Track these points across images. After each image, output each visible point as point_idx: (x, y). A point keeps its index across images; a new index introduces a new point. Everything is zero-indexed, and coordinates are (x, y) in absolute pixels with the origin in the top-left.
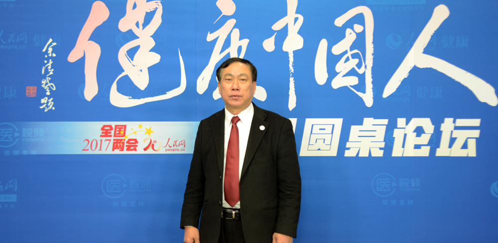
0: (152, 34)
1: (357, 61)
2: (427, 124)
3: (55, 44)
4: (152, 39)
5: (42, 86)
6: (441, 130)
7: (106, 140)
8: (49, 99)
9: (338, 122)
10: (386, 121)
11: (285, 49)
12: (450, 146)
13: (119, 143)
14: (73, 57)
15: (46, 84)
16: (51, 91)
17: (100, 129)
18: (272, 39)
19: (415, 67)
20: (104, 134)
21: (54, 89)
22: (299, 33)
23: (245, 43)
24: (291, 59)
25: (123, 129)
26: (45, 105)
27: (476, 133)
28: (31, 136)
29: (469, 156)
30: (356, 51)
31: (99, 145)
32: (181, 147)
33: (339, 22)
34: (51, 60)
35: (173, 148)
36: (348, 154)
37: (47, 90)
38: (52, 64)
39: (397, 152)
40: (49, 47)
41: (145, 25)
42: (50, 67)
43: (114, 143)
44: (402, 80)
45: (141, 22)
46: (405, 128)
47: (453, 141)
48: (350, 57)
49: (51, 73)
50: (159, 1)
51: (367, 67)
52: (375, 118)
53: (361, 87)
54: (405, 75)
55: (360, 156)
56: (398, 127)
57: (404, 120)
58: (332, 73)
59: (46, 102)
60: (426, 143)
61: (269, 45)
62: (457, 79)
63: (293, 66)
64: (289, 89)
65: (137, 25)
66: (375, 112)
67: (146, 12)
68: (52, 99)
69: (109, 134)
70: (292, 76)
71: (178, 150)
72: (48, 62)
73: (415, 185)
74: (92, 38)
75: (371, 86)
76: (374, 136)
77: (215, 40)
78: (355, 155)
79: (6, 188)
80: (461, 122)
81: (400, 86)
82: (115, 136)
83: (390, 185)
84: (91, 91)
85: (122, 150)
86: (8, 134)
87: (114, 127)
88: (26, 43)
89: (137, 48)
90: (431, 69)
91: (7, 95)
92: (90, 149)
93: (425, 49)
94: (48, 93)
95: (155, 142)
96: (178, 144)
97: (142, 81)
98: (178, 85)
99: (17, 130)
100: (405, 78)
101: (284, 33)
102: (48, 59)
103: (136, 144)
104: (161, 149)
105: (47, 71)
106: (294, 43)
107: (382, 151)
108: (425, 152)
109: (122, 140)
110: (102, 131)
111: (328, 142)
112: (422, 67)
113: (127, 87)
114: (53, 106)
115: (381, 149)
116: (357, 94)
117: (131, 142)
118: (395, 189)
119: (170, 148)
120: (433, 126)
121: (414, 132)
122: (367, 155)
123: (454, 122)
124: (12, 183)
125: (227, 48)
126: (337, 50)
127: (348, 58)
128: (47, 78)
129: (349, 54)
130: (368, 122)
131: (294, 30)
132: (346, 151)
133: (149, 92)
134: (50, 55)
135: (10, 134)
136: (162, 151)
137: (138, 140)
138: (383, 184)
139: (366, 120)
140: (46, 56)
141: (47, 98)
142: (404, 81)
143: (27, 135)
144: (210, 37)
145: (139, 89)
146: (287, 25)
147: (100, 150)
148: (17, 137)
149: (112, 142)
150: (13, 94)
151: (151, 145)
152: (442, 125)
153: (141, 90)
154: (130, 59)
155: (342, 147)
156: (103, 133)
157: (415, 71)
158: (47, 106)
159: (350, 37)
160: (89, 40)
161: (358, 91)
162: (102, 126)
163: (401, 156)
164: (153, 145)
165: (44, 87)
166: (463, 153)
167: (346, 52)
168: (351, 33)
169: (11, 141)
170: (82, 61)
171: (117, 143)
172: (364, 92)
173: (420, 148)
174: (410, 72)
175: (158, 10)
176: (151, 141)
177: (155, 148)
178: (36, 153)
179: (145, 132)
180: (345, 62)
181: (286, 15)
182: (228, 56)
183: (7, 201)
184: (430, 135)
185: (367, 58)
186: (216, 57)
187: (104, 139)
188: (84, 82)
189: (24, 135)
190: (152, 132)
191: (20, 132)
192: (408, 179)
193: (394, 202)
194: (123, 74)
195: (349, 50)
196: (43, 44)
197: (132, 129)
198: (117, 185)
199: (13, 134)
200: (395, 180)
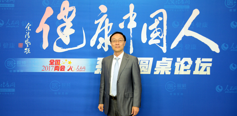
0: (71, 21)
1: (159, 33)
2: (189, 60)
3: (30, 25)
4: (71, 23)
5: (25, 43)
7: (52, 66)
8: (28, 49)
9: (151, 59)
10: (172, 59)
11: (128, 27)
12: (199, 70)
13: (57, 67)
14: (38, 31)
15: (27, 42)
16: (29, 45)
18: (123, 23)
19: (185, 35)
21: (30, 44)
22: (135, 20)
23: (111, 25)
24: (131, 32)
25: (59, 62)
26: (26, 51)
27: (210, 65)
28: (21, 64)
29: (207, 74)
30: (159, 28)
31: (49, 68)
32: (84, 69)
33: (152, 16)
34: (29, 32)
35: (80, 70)
36: (155, 73)
37: (27, 45)
39: (176, 72)
40: (28, 27)
41: (68, 17)
42: (28, 35)
43: (55, 67)
44: (179, 41)
46: (180, 62)
47: (200, 68)
48: (157, 31)
49: (29, 38)
50: (74, 7)
51: (164, 35)
53: (161, 44)
54: (180, 39)
55: (160, 74)
56: (177, 62)
57: (180, 58)
58: (149, 38)
59: (27, 50)
60: (189, 69)
61: (121, 26)
62: (203, 41)
63: (132, 35)
64: (130, 45)
65: (65, 17)
66: (167, 55)
67: (69, 12)
68: (29, 49)
69: (53, 64)
70: (132, 39)
71: (82, 71)
72: (28, 33)
73: (184, 87)
74: (46, 22)
75: (166, 44)
76: (167, 66)
77: (99, 23)
78: (158, 74)
79: (11, 86)
80: (204, 60)
81: (178, 44)
82: (55, 64)
83: (173, 87)
84: (45, 45)
85: (58, 70)
86: (11, 63)
87: (55, 61)
88: (18, 25)
89: (65, 27)
90: (191, 37)
91: (11, 47)
92: (45, 70)
93: (189, 28)
94: (28, 46)
95: (72, 67)
96: (82, 68)
97: (67, 41)
98: (82, 43)
99: (15, 62)
100: (180, 41)
101: (128, 20)
102: (28, 32)
103: (64, 68)
104: (75, 70)
105: (27, 37)
106: (132, 25)
107: (170, 72)
108: (188, 72)
109: (58, 66)
111: (147, 68)
112: (187, 36)
113: (61, 44)
114: (29, 52)
115: (169, 71)
117: (62, 67)
118: (175, 88)
119: (79, 70)
120: (192, 61)
121: (184, 64)
122: (164, 74)
123: (201, 60)
124: (13, 84)
125: (104, 27)
126: (151, 28)
127: (156, 31)
128: (27, 40)
129: (156, 30)
130: (164, 59)
131: (132, 19)
133: (70, 46)
134: (28, 30)
135: (12, 63)
137: (65, 66)
138: (170, 86)
139: (163, 58)
140: (27, 30)
141: (27, 48)
144: (96, 22)
145: (66, 44)
146: (129, 17)
147: (49, 70)
148: (15, 65)
149: (54, 67)
150: (13, 46)
151: (70, 68)
152: (196, 61)
154: (62, 32)
155: (153, 70)
156: (50, 63)
157: (185, 37)
158: (27, 52)
159: (157, 22)
161: (160, 46)
162: (50, 60)
163: (178, 74)
164: (71, 68)
166: (205, 73)
167: (155, 29)
169: (13, 66)
170: (42, 32)
171: (56, 67)
172: (163, 46)
173: (186, 71)
174: (183, 38)
175: (74, 11)
176: (71, 67)
177: (72, 70)
178: (23, 72)
179: (68, 63)
180: (154, 33)
181: (129, 13)
182: (104, 31)
183: (11, 91)
184: (191, 65)
185: (164, 31)
186: (98, 31)
187: (51, 66)
188: (42, 41)
189: (18, 64)
190: (71, 63)
191: (16, 62)
192: (181, 84)
193: (175, 94)
194: (59, 38)
195: (156, 28)
196: (25, 25)
197: (63, 62)
198: (56, 85)
199: (13, 63)
200: (175, 85)
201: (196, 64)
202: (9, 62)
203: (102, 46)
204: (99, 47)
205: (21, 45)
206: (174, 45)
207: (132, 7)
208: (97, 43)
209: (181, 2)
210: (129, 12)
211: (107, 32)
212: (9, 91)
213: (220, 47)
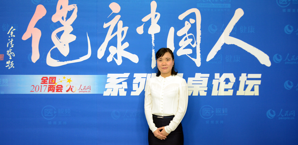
0: (71, 24)
1: (191, 40)
2: (231, 77)
3: (14, 29)
4: (71, 27)
5: (7, 54)
8: (11, 62)
9: (181, 75)
10: (208, 75)
11: (149, 32)
12: (245, 90)
13: (52, 87)
14: (25, 37)
15: (10, 53)
16: (12, 57)
17: (41, 79)
18: (142, 27)
19: (225, 43)
20: (43, 82)
21: (14, 56)
23: (126, 29)
24: (153, 39)
25: (54, 79)
26: (9, 65)
27: (259, 82)
29: (255, 95)
30: (191, 34)
31: (40, 88)
32: (88, 90)
33: (181, 17)
34: (12, 39)
35: (83, 90)
37: (10, 56)
38: (13, 41)
39: (214, 93)
40: (11, 32)
41: (67, 18)
42: (11, 43)
43: (49, 87)
44: (217, 51)
45: (65, 17)
46: (219, 79)
47: (246, 86)
48: (188, 38)
49: (12, 47)
50: (75, 5)
51: (198, 43)
52: (202, 73)
53: (194, 55)
54: (219, 48)
55: (193, 95)
56: (215, 78)
57: (218, 74)
58: (177, 47)
59: (9, 63)
60: (231, 88)
61: (140, 30)
62: (248, 51)
63: (154, 43)
64: (152, 56)
65: (63, 18)
66: (202, 70)
67: (68, 11)
68: (13, 62)
69: (46, 82)
70: (154, 49)
71: (86, 91)
73: (225, 112)
75: (200, 54)
76: (202, 84)
77: (108, 27)
78: (190, 95)
80: (251, 76)
81: (216, 55)
82: (49, 83)
83: (210, 112)
84: (35, 57)
85: (54, 91)
87: (49, 78)
89: (63, 32)
90: (234, 45)
92: (35, 91)
93: (230, 34)
94: (10, 58)
95: (73, 87)
96: (86, 88)
97: (65, 51)
98: (86, 53)
100: (219, 50)
101: (149, 23)
102: (10, 39)
103: (62, 88)
105: (10, 46)
106: (154, 29)
107: (206, 92)
108: (230, 93)
109: (53, 85)
110: (42, 80)
112: (228, 44)
113: (57, 55)
114: (13, 66)
115: (205, 91)
116: (191, 59)
117: (59, 87)
118: (213, 114)
119: (82, 91)
120: (235, 78)
121: (224, 81)
122: (197, 95)
123: (247, 76)
125: (116, 32)
126: (180, 33)
127: (186, 38)
128: (10, 49)
129: (187, 36)
130: (198, 75)
131: (154, 22)
133: (69, 58)
134: (12, 36)
136: (77, 92)
137: (63, 86)
138: (206, 111)
139: (196, 74)
140: (9, 37)
141: (10, 61)
142: (219, 52)
144: (105, 26)
145: (63, 56)
146: (150, 19)
147: (41, 91)
151: (70, 89)
152: (240, 77)
153: (65, 56)
154: (58, 38)
157: (225, 46)
158: (10, 66)
159: (188, 26)
160: (35, 27)
161: (192, 57)
162: (42, 78)
163: (217, 95)
164: (72, 89)
166: (252, 94)
167: (185, 35)
168: (188, 24)
170: (30, 40)
172: (196, 58)
173: (228, 91)
174: (222, 47)
175: (75, 10)
176: (71, 86)
177: (73, 91)
178: (3, 93)
179: (67, 81)
180: (185, 40)
181: (150, 13)
182: (116, 37)
184: (233, 83)
185: (197, 38)
186: (109, 37)
187: (43, 85)
188: (31, 52)
190: (71, 81)
192: (221, 109)
193: (212, 122)
194: (54, 47)
195: (187, 34)
196: (7, 29)
197: (59, 79)
198: (50, 112)
200: (213, 109)
201: (240, 81)
203: (114, 58)
204: (109, 59)
206: (211, 56)
207: (154, 5)
208: (107, 53)
211: (120, 40)
213: (271, 59)
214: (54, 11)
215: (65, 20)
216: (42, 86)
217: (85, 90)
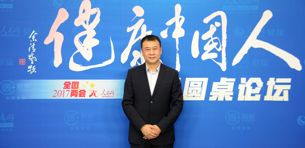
0: (94, 28)
1: (217, 44)
2: (259, 81)
3: (36, 34)
4: (94, 31)
5: (29, 58)
6: (267, 85)
7: (67, 91)
8: (33, 66)
9: (205, 80)
10: (234, 80)
11: (173, 36)
12: (273, 95)
13: (75, 92)
14: (47, 41)
15: (31, 57)
16: (34, 61)
18: (166, 31)
19: (252, 47)
21: (36, 60)
22: (182, 27)
23: (150, 33)
24: (177, 43)
25: (77, 84)
26: (31, 70)
27: (289, 87)
28: (22, 88)
29: (284, 100)
30: (216, 38)
31: (63, 93)
32: (112, 95)
33: (206, 20)
34: (34, 43)
35: (106, 95)
36: (211, 99)
37: (32, 61)
38: (34, 46)
39: (241, 98)
40: (33, 36)
41: (90, 22)
42: (33, 48)
43: (72, 92)
44: (244, 55)
45: (88, 21)
46: (246, 84)
47: (274, 91)
48: (213, 42)
49: (34, 51)
50: (98, 8)
51: (223, 47)
52: (228, 78)
53: (219, 59)
54: (246, 52)
56: (241, 83)
57: (245, 79)
58: (202, 51)
59: (31, 68)
60: (258, 93)
61: (164, 34)
62: (277, 55)
63: (178, 47)
64: (176, 60)
65: (85, 22)
66: (228, 74)
67: (91, 15)
68: (34, 66)
69: (68, 87)
70: (178, 53)
71: (110, 96)
72: (32, 45)
73: (252, 118)
74: (59, 30)
75: (225, 59)
76: (227, 89)
77: (132, 32)
78: (215, 100)
79: (7, 119)
80: (279, 80)
81: (242, 59)
82: (72, 88)
83: (236, 118)
84: (58, 61)
85: (76, 96)
86: (8, 87)
87: (71, 83)
88: (19, 33)
89: (85, 36)
90: (261, 48)
91: (8, 64)
92: (57, 96)
93: (257, 37)
94: (32, 63)
95: (96, 91)
96: (109, 93)
97: (88, 56)
98: (109, 58)
99: (14, 85)
100: (246, 54)
101: (173, 27)
102: (32, 43)
103: (85, 93)
104: (99, 96)
105: (31, 50)
106: (179, 33)
107: (232, 97)
108: (257, 98)
109: (76, 90)
111: (199, 92)
112: (256, 47)
113: (80, 59)
114: (35, 70)
115: (231, 96)
116: (217, 64)
117: (81, 91)
118: (239, 120)
119: (105, 96)
120: (263, 83)
121: (251, 86)
122: (223, 100)
123: (275, 80)
124: (10, 116)
125: (139, 36)
126: (205, 37)
128: (32, 54)
129: (212, 40)
130: (223, 80)
131: (179, 25)
132: (210, 97)
133: (92, 62)
134: (34, 40)
136: (100, 97)
137: (86, 91)
138: (232, 117)
140: (31, 41)
141: (31, 66)
143: (20, 88)
144: (129, 30)
145: (86, 60)
146: (175, 23)
147: (63, 96)
148: (14, 89)
149: (70, 92)
150: (11, 63)
151: (94, 93)
152: (268, 82)
153: (88, 61)
154: (81, 43)
155: (208, 95)
156: (65, 86)
157: (252, 49)
159: (213, 29)
160: (57, 31)
161: (217, 62)
162: (64, 83)
163: (243, 100)
164: (95, 94)
165: (30, 59)
166: (281, 99)
167: (210, 39)
168: (213, 27)
169: (10, 91)
170: (52, 44)
171: (73, 92)
172: (221, 62)
173: (254, 96)
174: (249, 50)
175: (97, 14)
176: (94, 91)
177: (96, 96)
178: (25, 99)
179: (90, 86)
180: (210, 44)
183: (8, 127)
184: (261, 88)
185: (222, 42)
186: (133, 41)
188: (53, 56)
189: (18, 88)
190: (94, 86)
191: (16, 86)
192: (247, 114)
193: (239, 128)
194: (77, 52)
195: (212, 37)
196: (29, 33)
197: (82, 84)
198: (73, 117)
199: (11, 87)
200: (239, 115)
202: (5, 86)
203: (137, 62)
204: (133, 64)
205: (22, 62)
206: (237, 60)
207: (178, 8)
208: (131, 58)
209: (246, 2)
210: (174, 16)
212: (5, 126)
213: (302, 63)
214: (77, 15)
215: (88, 24)
216: (65, 91)
217: (108, 95)
